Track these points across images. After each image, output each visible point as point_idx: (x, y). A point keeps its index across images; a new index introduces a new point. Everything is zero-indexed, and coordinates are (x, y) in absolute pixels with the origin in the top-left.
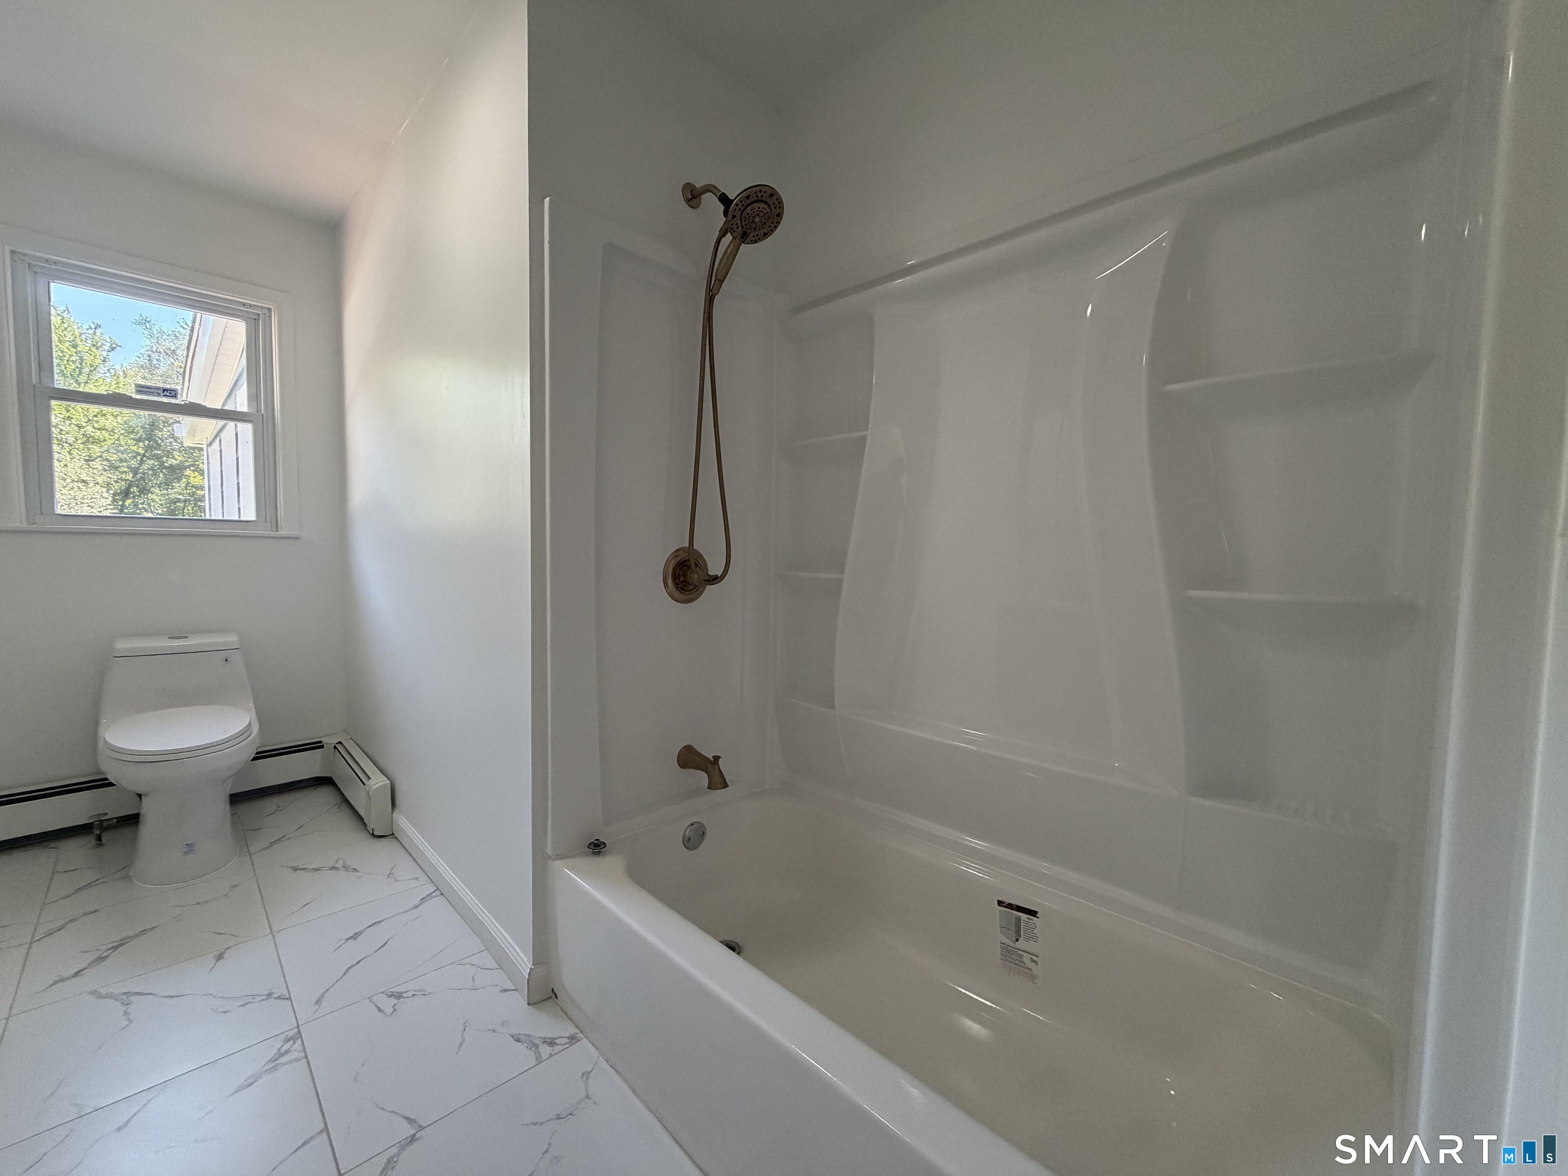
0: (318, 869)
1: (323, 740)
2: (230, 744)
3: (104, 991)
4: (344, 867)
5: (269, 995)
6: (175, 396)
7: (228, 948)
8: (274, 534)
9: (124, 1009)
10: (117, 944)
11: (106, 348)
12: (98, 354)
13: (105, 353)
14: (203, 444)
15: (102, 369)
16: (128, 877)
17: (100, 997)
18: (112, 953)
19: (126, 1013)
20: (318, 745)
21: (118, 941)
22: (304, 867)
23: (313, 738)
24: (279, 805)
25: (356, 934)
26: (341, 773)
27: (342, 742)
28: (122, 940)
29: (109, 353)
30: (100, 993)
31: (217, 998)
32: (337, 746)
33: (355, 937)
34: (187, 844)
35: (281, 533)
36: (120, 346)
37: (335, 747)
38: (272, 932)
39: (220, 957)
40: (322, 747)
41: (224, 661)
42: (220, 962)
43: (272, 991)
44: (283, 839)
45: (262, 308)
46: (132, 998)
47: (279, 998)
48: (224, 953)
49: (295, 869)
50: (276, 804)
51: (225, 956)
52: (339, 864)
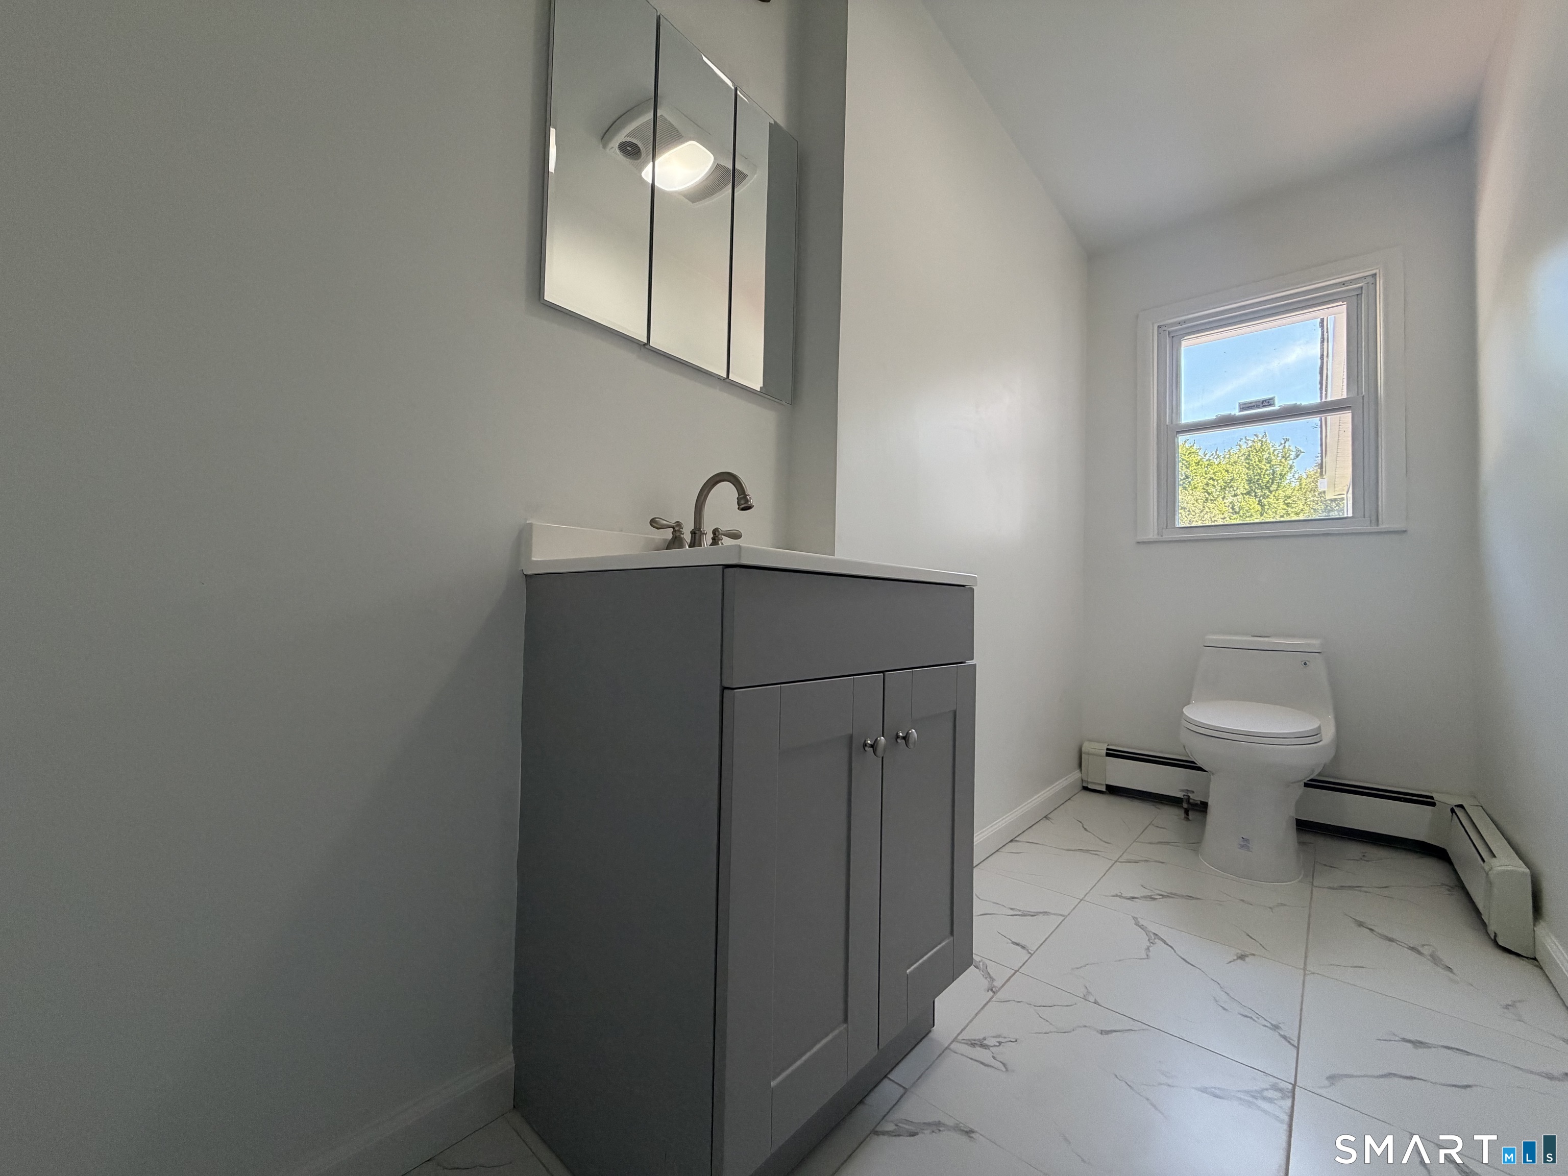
0: (1391, 940)
1: (1434, 795)
2: (1287, 741)
3: (1142, 922)
4: (1431, 956)
5: (1276, 1027)
6: (1270, 405)
7: (1253, 955)
8: (1374, 528)
9: (1149, 945)
10: (1166, 894)
11: (1292, 457)
12: (1286, 463)
13: (1291, 462)
14: (1344, 494)
15: (1289, 477)
16: (1196, 851)
17: (1137, 924)
18: (1160, 898)
19: (1148, 949)
20: (1427, 801)
21: (1168, 893)
22: (1372, 927)
23: (1418, 790)
24: (1365, 855)
25: (1421, 1043)
26: (1458, 848)
27: (1464, 806)
28: (1171, 893)
29: (1294, 461)
30: (1139, 922)
31: (1223, 991)
32: (1456, 809)
33: (1418, 1044)
34: (1243, 838)
35: (1384, 526)
36: (1304, 452)
37: (1453, 811)
38: (1305, 969)
39: (1242, 957)
40: (1433, 804)
41: (1303, 663)
42: (1239, 961)
43: (1280, 1025)
44: (1357, 888)
45: (1365, 277)
46: (1157, 940)
47: (1285, 1037)
48: (1246, 956)
49: (1361, 924)
50: (1363, 853)
51: (1247, 959)
52: (1426, 951)
